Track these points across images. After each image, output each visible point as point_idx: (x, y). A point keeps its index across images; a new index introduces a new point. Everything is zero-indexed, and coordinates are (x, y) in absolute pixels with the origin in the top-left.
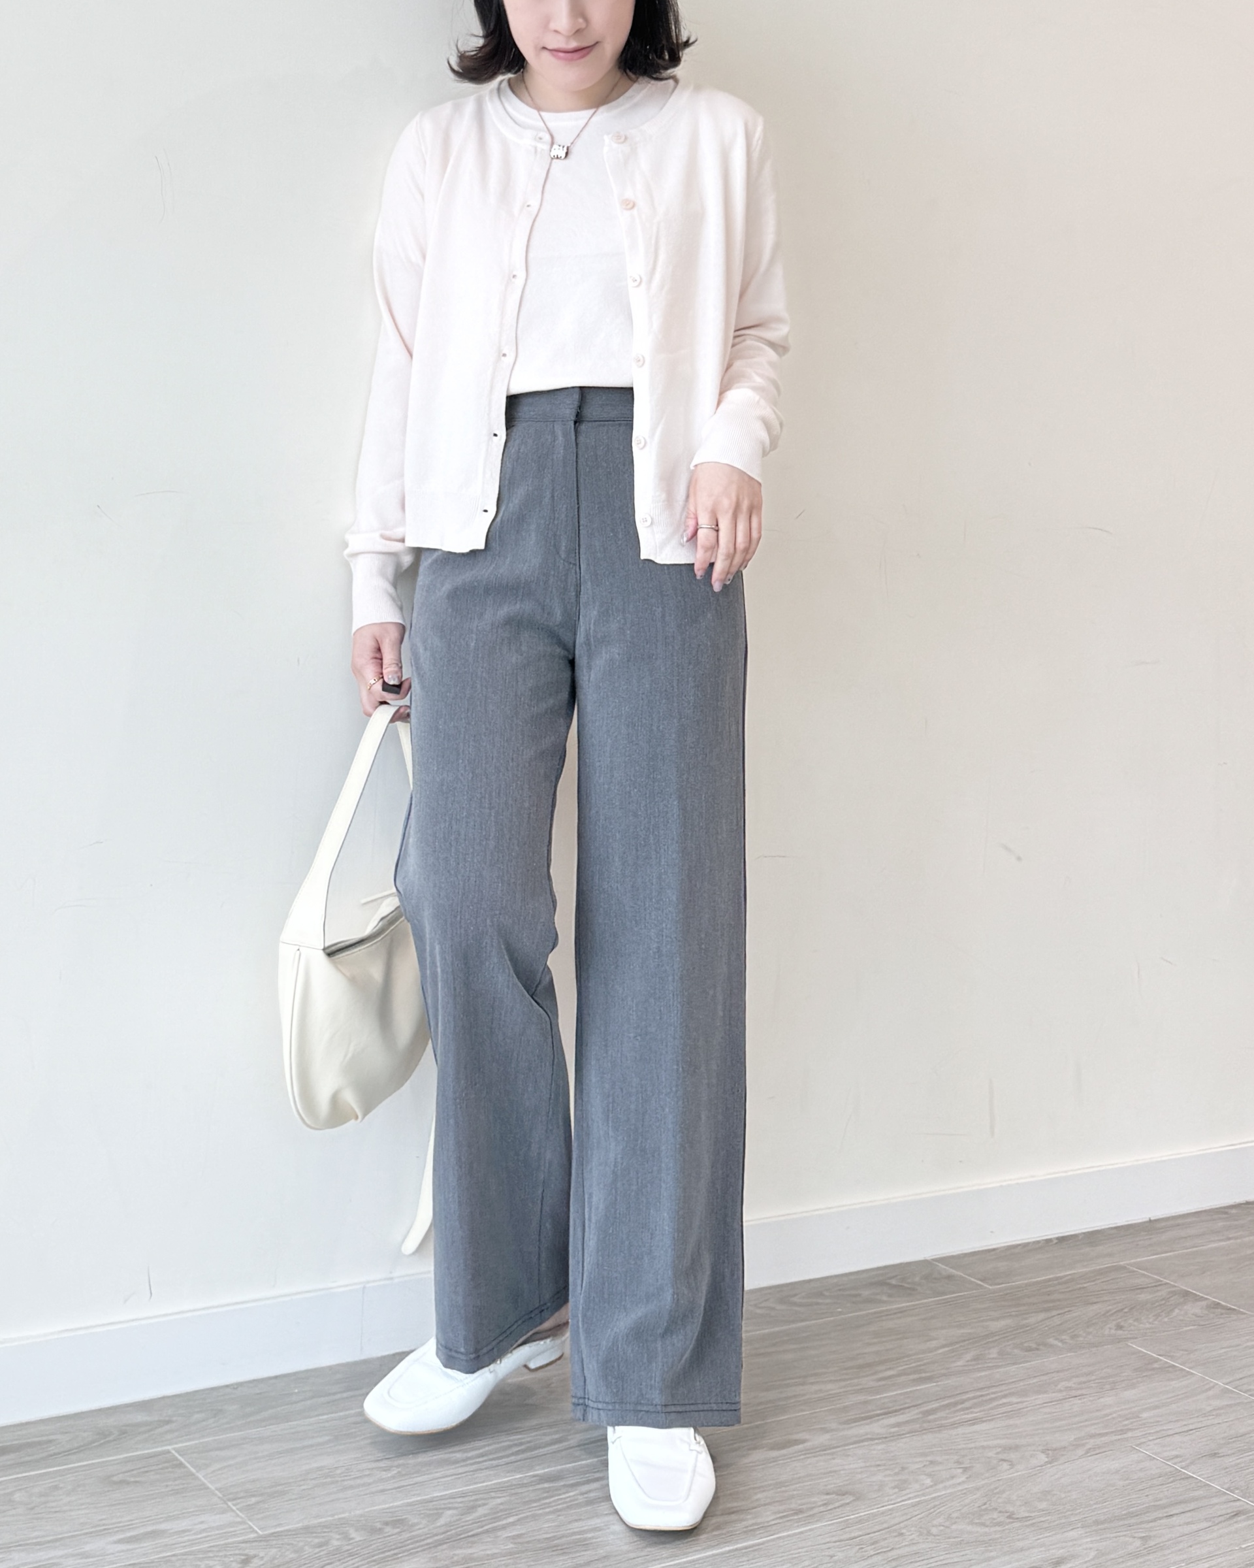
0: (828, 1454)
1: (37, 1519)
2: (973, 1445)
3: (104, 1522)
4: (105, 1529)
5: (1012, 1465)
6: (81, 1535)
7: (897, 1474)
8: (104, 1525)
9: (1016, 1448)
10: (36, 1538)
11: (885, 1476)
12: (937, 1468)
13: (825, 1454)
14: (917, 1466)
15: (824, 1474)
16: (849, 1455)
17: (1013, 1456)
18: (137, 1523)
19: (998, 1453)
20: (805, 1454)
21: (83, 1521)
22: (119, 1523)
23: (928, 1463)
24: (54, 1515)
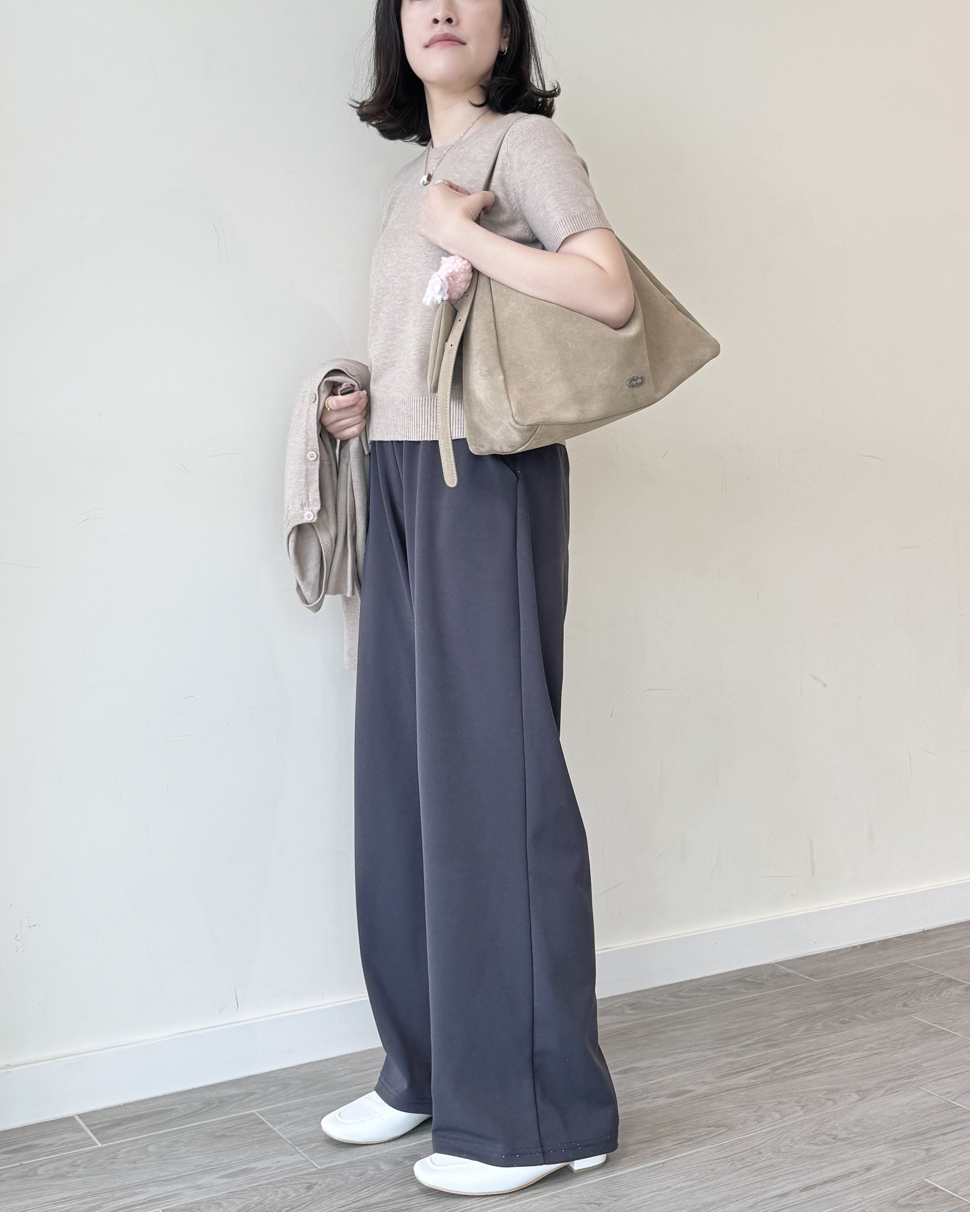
0: (708, 1099)
1: (165, 1163)
2: (807, 1090)
3: (210, 1164)
4: (212, 1169)
5: (835, 1102)
6: (195, 1173)
7: (755, 1111)
8: (211, 1166)
9: (837, 1091)
11: (748, 1113)
12: (784, 1107)
13: (706, 1100)
14: (771, 1105)
15: (706, 1113)
16: (722, 1100)
17: (835, 1096)
18: (233, 1164)
19: (824, 1095)
20: (692, 1100)
21: (196, 1163)
22: (221, 1164)
23: (777, 1103)
24: (176, 1160)
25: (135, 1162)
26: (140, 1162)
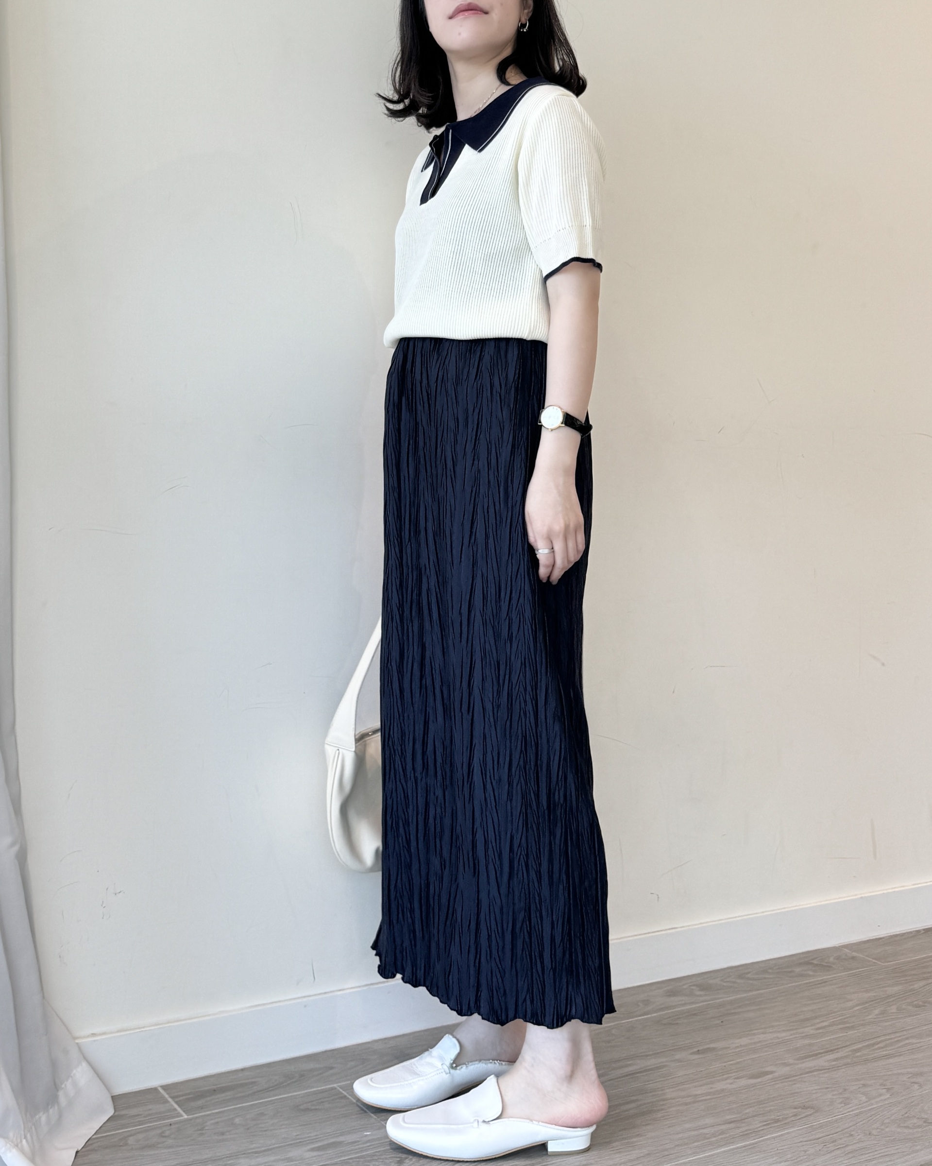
0: (790, 1081)
1: (252, 1136)
2: (890, 1073)
4: (300, 1142)
5: (921, 1086)
6: (285, 1146)
7: (841, 1094)
8: (299, 1139)
9: (921, 1074)
10: (254, 1149)
11: (833, 1095)
12: (869, 1089)
13: (788, 1081)
14: (854, 1088)
15: (791, 1094)
16: (805, 1082)
17: (920, 1080)
19: (909, 1078)
20: (775, 1081)
21: (283, 1136)
23: (861, 1085)
24: (264, 1133)
26: (227, 1134)
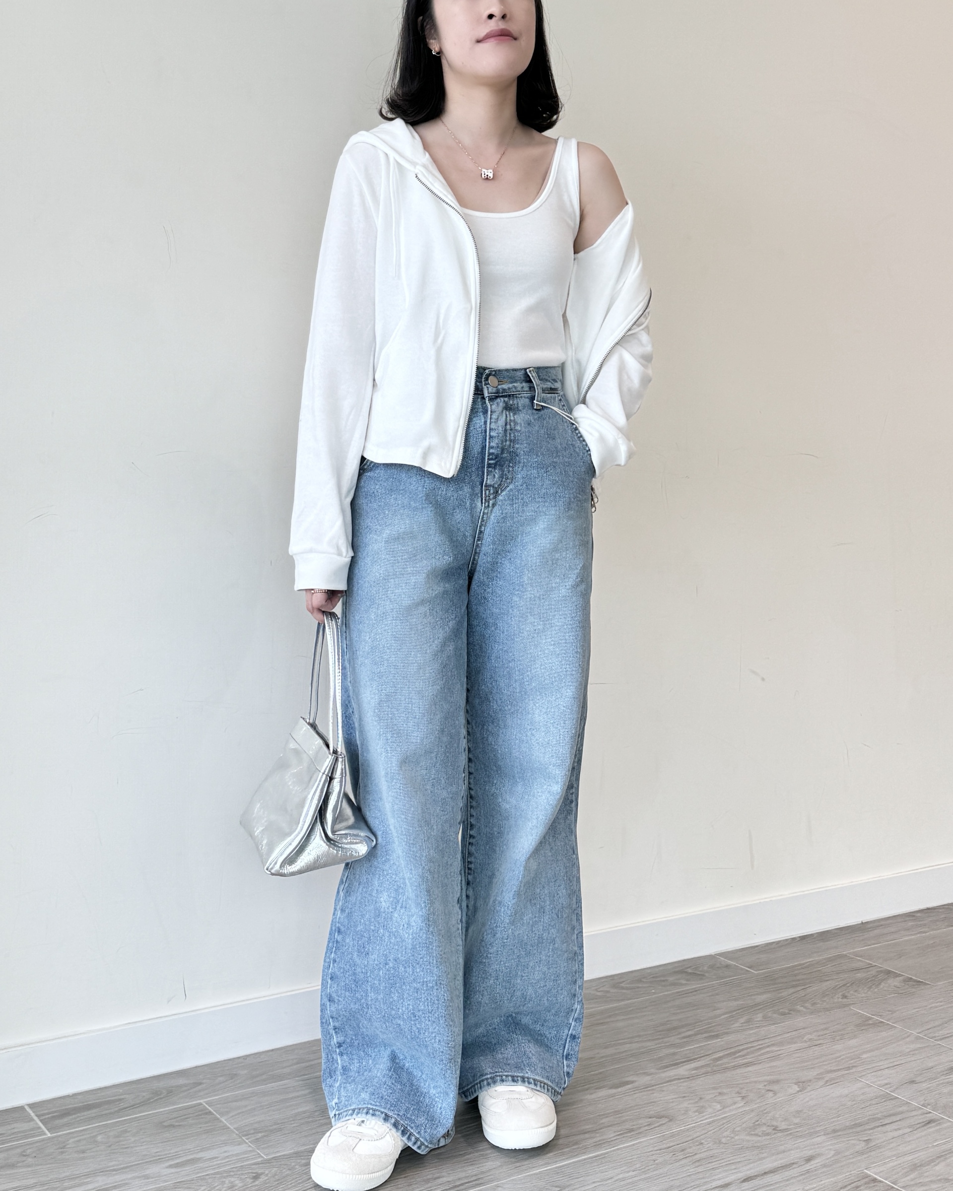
0: (649, 1090)
1: (113, 1153)
2: (748, 1081)
3: (159, 1154)
4: (160, 1159)
5: (775, 1094)
6: (143, 1163)
7: (696, 1102)
8: (159, 1156)
9: (777, 1082)
10: (113, 1166)
11: (689, 1104)
12: (725, 1097)
13: (647, 1091)
14: (712, 1096)
15: (648, 1103)
16: (663, 1091)
17: (775, 1087)
18: (181, 1154)
19: (765, 1086)
20: (634, 1091)
21: (144, 1153)
22: (169, 1154)
23: (717, 1094)
24: (125, 1150)
25: (83, 1152)
26: (88, 1151)
